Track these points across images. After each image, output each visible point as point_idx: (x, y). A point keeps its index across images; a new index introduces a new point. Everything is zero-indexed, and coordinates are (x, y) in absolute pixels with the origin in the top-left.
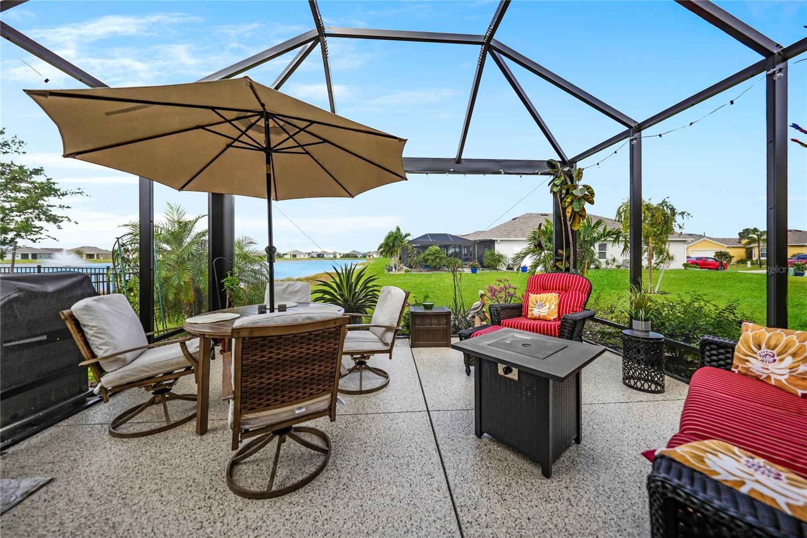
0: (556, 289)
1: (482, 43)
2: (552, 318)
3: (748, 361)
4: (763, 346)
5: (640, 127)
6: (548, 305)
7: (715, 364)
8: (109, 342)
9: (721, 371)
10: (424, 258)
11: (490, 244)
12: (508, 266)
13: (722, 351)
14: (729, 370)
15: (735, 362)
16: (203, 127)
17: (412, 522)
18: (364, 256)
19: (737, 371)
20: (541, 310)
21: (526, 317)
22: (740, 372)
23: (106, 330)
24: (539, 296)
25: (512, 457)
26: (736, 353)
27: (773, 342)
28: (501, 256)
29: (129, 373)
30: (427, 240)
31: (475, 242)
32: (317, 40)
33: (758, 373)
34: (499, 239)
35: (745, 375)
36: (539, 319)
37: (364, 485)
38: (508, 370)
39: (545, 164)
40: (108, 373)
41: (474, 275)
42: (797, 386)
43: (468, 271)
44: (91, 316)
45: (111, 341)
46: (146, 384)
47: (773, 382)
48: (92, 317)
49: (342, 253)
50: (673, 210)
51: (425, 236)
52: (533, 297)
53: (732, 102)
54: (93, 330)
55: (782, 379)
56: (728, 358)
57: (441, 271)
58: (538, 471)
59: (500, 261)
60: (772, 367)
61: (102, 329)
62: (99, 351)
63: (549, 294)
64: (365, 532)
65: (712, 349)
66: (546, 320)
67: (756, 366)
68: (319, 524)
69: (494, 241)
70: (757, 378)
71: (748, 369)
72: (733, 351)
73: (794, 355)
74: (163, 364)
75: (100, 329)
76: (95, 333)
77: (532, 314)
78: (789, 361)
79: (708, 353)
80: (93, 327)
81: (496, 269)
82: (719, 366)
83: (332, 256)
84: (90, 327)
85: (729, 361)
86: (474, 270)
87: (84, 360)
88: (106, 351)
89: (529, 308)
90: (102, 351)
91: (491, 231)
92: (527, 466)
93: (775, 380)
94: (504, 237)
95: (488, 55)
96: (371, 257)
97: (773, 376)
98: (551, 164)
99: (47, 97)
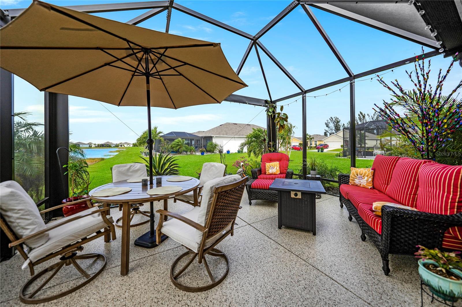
0: (277, 160)
1: (252, 39)
2: (278, 173)
3: (354, 180)
4: (359, 175)
5: (306, 92)
6: (276, 167)
7: (344, 183)
8: (36, 222)
9: (346, 185)
10: (171, 146)
11: (211, 138)
12: (220, 151)
13: (346, 178)
14: (348, 184)
15: (350, 181)
16: (102, 49)
17: (288, 267)
18: (117, 146)
19: (351, 184)
20: (273, 170)
21: (265, 174)
22: (352, 184)
23: (32, 211)
24: (271, 163)
25: (298, 232)
26: (350, 178)
27: (361, 173)
28: (216, 145)
29: (57, 244)
30: (173, 136)
31: (202, 137)
32: (166, 8)
33: (357, 184)
34: (215, 136)
35: (353, 185)
36: (272, 174)
37: (255, 262)
38: (296, 195)
39: (264, 102)
40: (34, 248)
41: (202, 156)
42: (368, 186)
43: (199, 154)
44: (17, 200)
45: (36, 220)
46: (69, 250)
47: (362, 186)
48: (18, 202)
49: (97, 143)
50: (291, 125)
51: (171, 133)
52: (267, 165)
53: (340, 90)
54: (19, 213)
55: (365, 184)
56: (347, 180)
57: (182, 154)
58: (311, 234)
59: (215, 148)
60: (361, 181)
61: (29, 211)
62: (24, 231)
63: (272, 163)
64: (276, 278)
65: (343, 178)
66: (275, 175)
67: (357, 181)
68: (253, 284)
69: (212, 137)
70: (357, 185)
71: (354, 183)
72: (349, 177)
73: (367, 176)
74: (86, 231)
75: (27, 212)
76: (22, 215)
77: (269, 172)
78: (366, 178)
79: (342, 179)
80: (19, 210)
81: (213, 152)
82: (345, 183)
83: (88, 146)
84: (16, 211)
85: (348, 181)
86: (202, 153)
87: (11, 242)
88: (33, 230)
89: (267, 170)
90: (29, 231)
91: (209, 131)
92: (306, 234)
93: (362, 185)
94: (217, 135)
95: (254, 47)
96: (123, 146)
97: (362, 184)
98: (266, 101)
99: (50, 10)
